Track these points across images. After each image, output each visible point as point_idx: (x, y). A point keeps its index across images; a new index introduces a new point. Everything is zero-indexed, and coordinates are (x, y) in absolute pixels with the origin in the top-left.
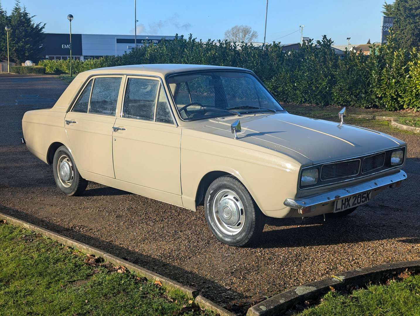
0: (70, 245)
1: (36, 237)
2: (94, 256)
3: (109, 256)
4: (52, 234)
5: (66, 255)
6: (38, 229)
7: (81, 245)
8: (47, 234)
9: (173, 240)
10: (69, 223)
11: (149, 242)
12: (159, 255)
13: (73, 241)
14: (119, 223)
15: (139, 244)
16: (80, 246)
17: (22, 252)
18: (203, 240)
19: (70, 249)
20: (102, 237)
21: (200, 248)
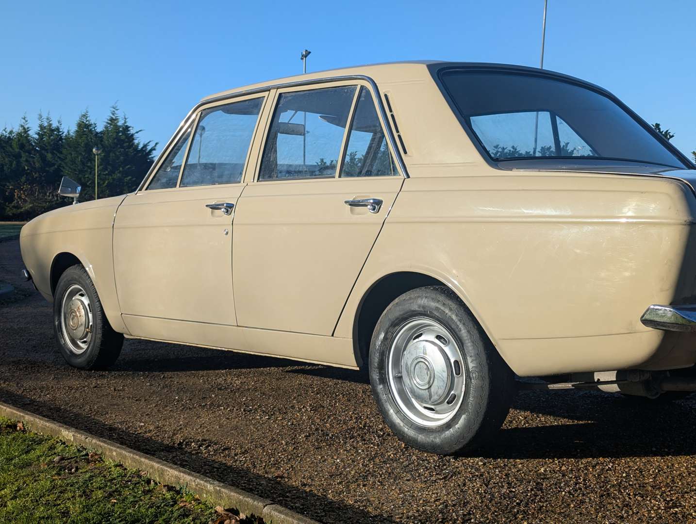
0: (172, 481)
1: (88, 462)
2: (236, 512)
3: (280, 512)
4: (127, 454)
5: (158, 507)
6: (94, 441)
7: (202, 482)
8: (114, 453)
9: (441, 479)
10: (174, 434)
11: (379, 481)
12: (415, 518)
13: (180, 471)
14: (296, 435)
15: (353, 486)
16: (199, 484)
17: (41, 497)
18: (521, 481)
19: (171, 493)
20: (255, 467)
21: (521, 501)
